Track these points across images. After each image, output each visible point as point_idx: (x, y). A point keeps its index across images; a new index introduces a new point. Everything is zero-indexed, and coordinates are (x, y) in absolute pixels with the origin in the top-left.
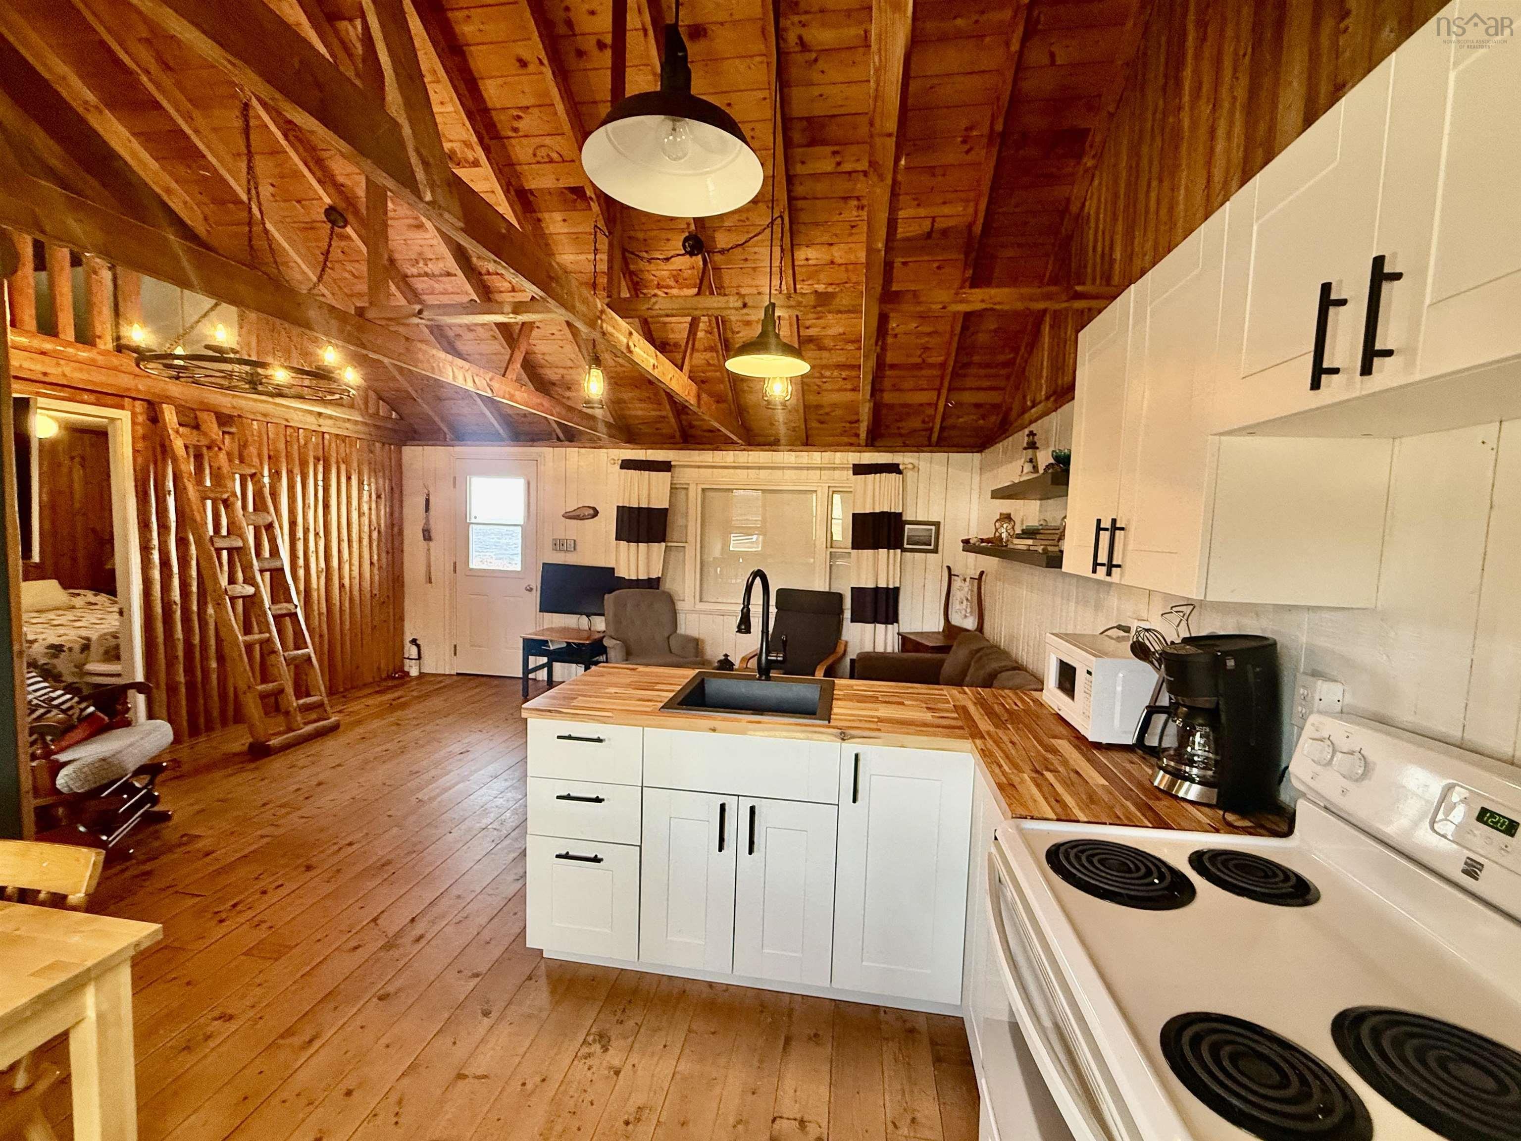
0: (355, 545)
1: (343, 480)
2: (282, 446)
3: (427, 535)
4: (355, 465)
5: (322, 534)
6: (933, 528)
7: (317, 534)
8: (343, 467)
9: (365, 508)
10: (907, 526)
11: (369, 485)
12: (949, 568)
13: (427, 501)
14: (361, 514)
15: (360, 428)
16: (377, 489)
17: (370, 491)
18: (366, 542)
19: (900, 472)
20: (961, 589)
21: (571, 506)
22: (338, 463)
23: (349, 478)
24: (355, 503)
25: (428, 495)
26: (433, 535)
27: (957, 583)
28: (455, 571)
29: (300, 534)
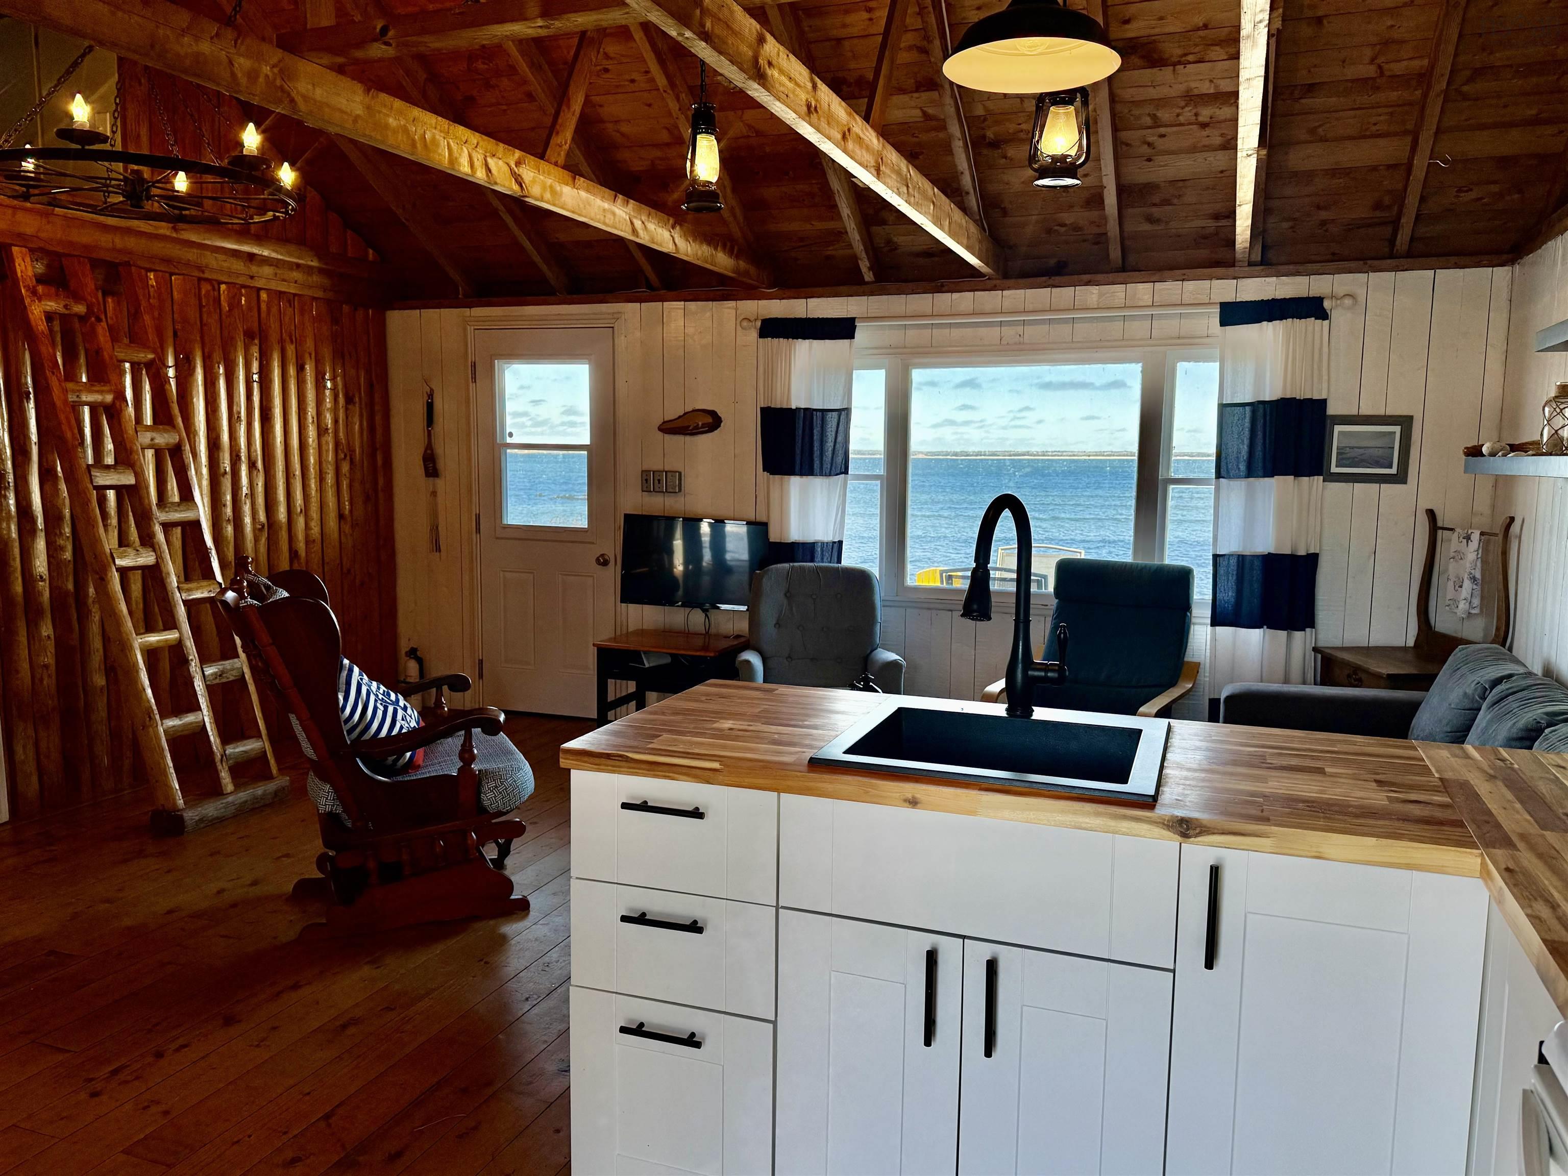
0: (313, 484)
1: (292, 371)
2: (192, 314)
3: (431, 465)
4: (309, 344)
5: (260, 464)
6: (1397, 429)
7: (252, 465)
8: (291, 350)
9: (329, 419)
10: (1338, 429)
11: (333, 379)
12: (1431, 514)
13: (430, 407)
14: (321, 431)
15: (316, 279)
16: (345, 386)
17: (334, 389)
18: (330, 479)
19: (1323, 315)
20: (1459, 556)
21: (674, 411)
22: (281, 342)
23: (300, 369)
24: (311, 411)
25: (431, 395)
26: (441, 465)
27: (1450, 544)
28: (478, 530)
29: (226, 465)
